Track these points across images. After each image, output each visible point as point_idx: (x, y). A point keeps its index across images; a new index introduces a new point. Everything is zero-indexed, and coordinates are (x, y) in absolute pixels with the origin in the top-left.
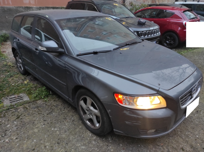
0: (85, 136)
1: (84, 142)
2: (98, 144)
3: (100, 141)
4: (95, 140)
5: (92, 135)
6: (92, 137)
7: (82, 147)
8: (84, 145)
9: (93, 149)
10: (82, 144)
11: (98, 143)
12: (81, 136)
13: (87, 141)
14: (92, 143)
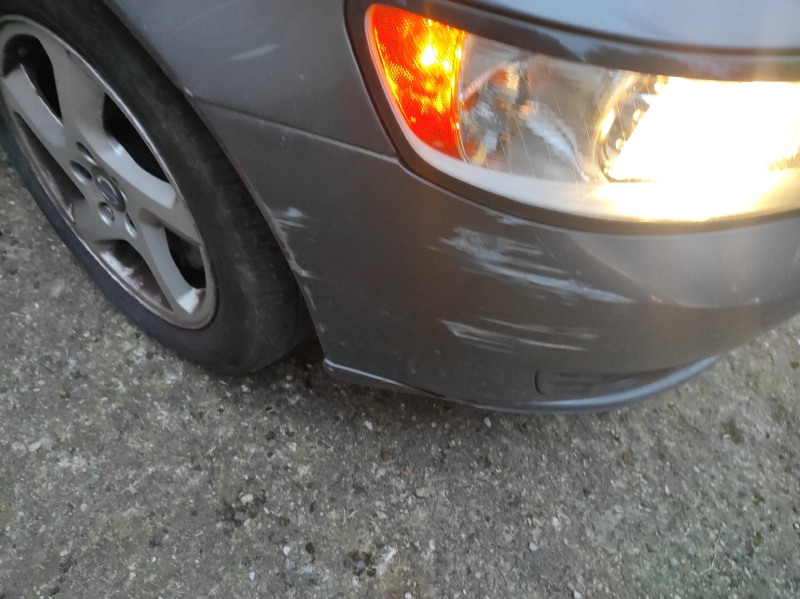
0: (90, 365)
1: (83, 417)
2: (198, 430)
3: (216, 400)
4: (173, 399)
5: (149, 356)
6: (156, 371)
7: (64, 463)
8: (85, 441)
9: (153, 476)
10: (66, 435)
11: (201, 414)
12: (62, 364)
13: (105, 407)
14: (146, 426)
